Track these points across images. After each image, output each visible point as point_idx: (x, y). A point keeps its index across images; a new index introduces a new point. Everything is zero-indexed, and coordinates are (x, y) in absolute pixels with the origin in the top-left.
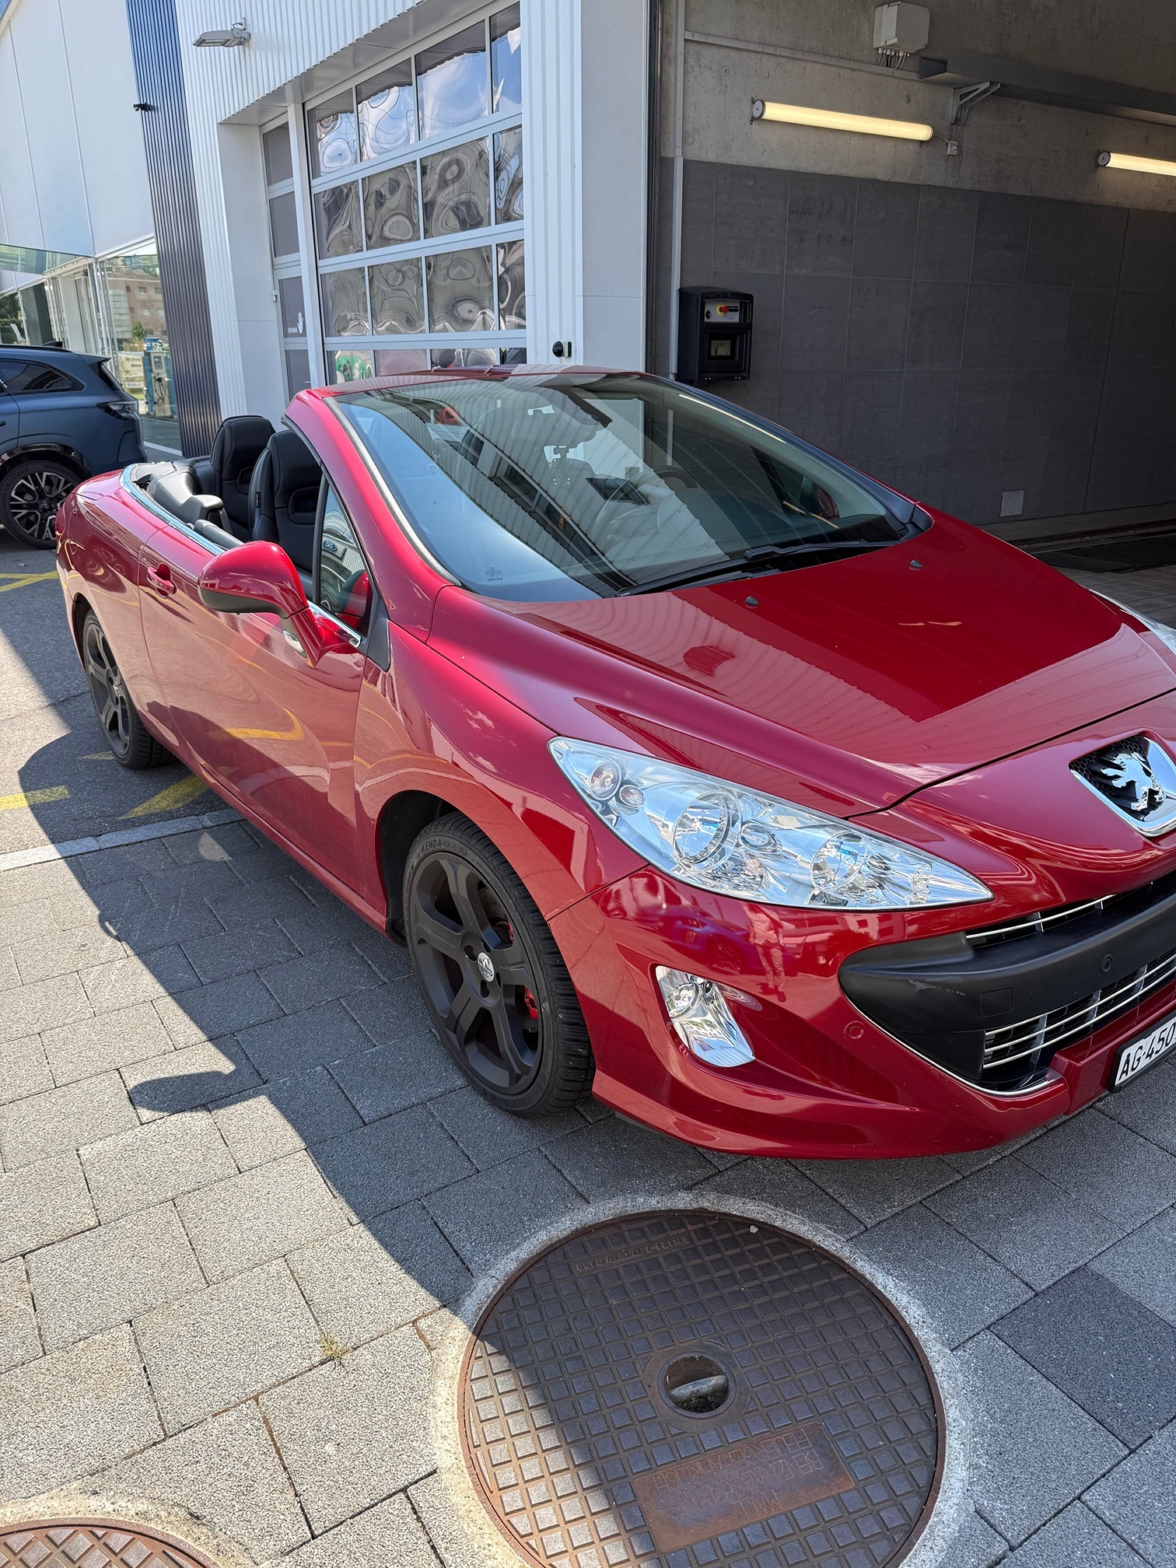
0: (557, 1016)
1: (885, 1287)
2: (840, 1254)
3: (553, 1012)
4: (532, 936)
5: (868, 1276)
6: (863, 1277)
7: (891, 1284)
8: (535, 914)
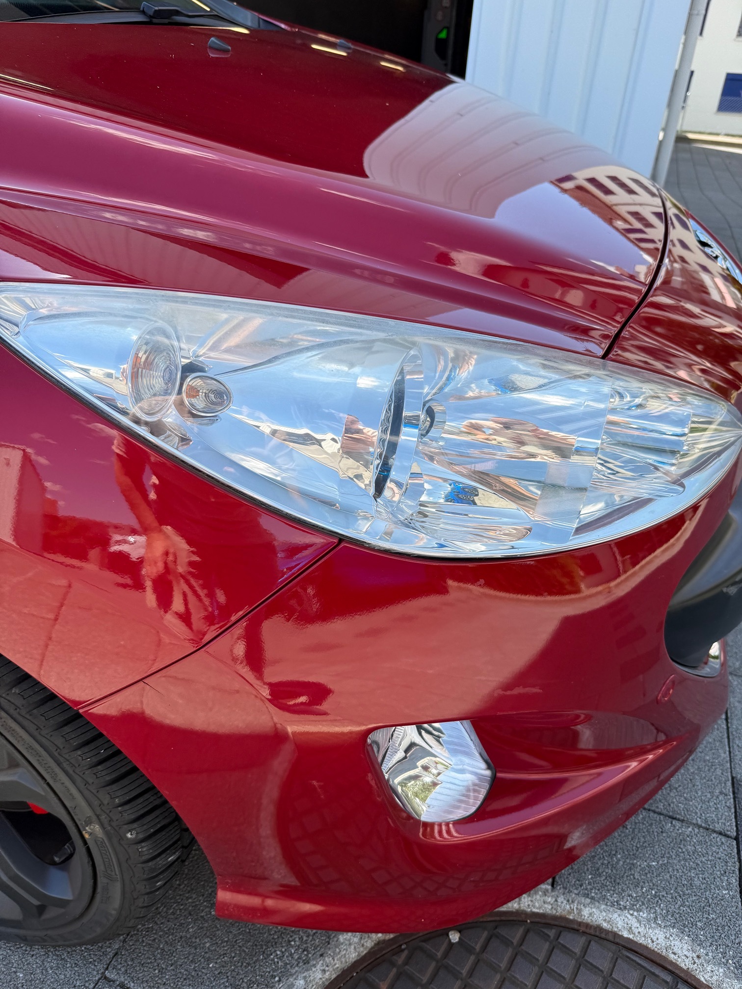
0: (122, 838)
1: (630, 930)
2: (559, 912)
3: (114, 833)
4: (32, 728)
5: (605, 925)
6: (599, 928)
7: (634, 923)
8: (24, 685)
